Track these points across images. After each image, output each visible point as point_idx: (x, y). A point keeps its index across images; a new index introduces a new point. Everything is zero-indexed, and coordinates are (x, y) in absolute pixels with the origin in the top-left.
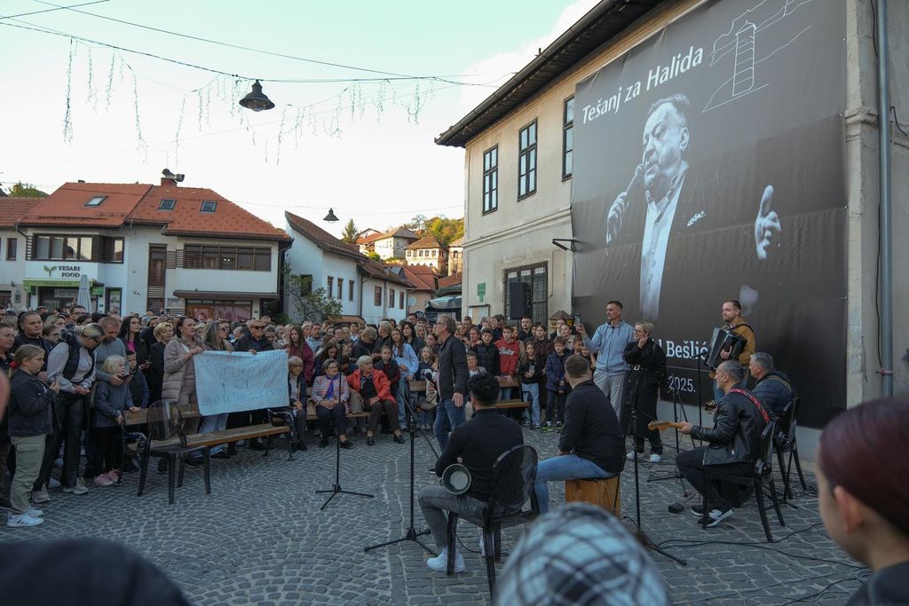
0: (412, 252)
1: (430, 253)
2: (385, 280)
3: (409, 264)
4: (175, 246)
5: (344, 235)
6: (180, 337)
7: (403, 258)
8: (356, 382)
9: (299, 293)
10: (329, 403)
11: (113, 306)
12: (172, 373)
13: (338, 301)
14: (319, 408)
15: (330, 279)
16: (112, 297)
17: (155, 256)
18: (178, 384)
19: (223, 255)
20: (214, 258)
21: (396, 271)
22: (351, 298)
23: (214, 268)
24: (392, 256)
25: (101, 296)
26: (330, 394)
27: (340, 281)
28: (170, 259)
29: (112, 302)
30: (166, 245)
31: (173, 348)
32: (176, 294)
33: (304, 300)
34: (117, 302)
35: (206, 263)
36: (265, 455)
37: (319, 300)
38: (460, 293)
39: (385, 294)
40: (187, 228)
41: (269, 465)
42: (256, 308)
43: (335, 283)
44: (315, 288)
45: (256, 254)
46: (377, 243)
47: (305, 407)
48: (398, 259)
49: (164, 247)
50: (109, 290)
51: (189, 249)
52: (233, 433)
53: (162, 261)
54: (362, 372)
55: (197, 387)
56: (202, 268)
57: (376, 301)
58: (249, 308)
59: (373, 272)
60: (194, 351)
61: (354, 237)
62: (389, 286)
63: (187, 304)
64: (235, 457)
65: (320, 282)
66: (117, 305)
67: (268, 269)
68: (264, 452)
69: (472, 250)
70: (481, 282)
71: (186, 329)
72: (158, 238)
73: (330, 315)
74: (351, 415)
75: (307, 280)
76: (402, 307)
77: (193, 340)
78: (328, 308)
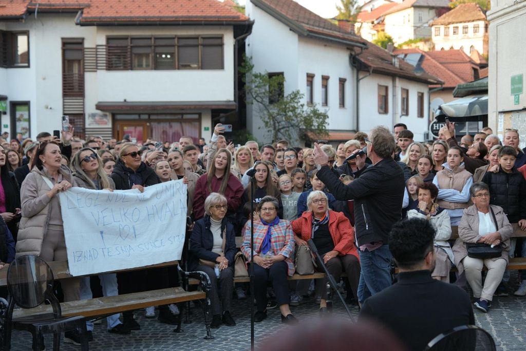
0: (442, 28)
1: (471, 30)
2: (393, 75)
3: (438, 48)
4: (95, 39)
5: (339, 9)
6: (41, 168)
7: (427, 40)
8: (307, 230)
9: (266, 101)
10: (264, 260)
11: (20, 126)
12: (31, 216)
13: (321, 109)
14: (251, 266)
15: (310, 78)
16: (18, 114)
17: (71, 56)
18: (39, 232)
19: (159, 50)
20: (147, 55)
21: (413, 60)
22: (342, 103)
23: (148, 68)
24: (412, 37)
25: (5, 113)
26: (266, 245)
27: (325, 79)
28: (89, 59)
29: (19, 120)
30: (83, 39)
31: (32, 183)
32: (99, 107)
33: (274, 110)
34: (25, 120)
35: (136, 62)
36: (177, 331)
37: (294, 109)
38: (485, 92)
39: (394, 96)
40: (109, 13)
41: (178, 344)
42: (206, 123)
43: (318, 82)
44: (288, 91)
45: (204, 46)
46: (388, 20)
47: (232, 264)
48: (421, 40)
49: (79, 42)
50: (15, 105)
51: (114, 43)
52: (128, 300)
53: (79, 61)
54: (313, 214)
55: (66, 236)
56: (132, 69)
57: (380, 107)
58: (197, 124)
59: (374, 63)
60: (60, 186)
61: (353, 12)
62: (400, 84)
63: (114, 121)
64: (137, 332)
65: (295, 83)
66: (25, 124)
67: (221, 66)
68: (176, 327)
69: (503, 23)
70: (516, 73)
71: (49, 157)
72: (72, 30)
73: (312, 131)
74: (297, 277)
75: (276, 79)
76: (421, 114)
77: (59, 172)
78: (308, 121)
